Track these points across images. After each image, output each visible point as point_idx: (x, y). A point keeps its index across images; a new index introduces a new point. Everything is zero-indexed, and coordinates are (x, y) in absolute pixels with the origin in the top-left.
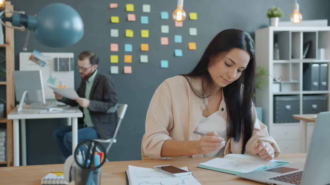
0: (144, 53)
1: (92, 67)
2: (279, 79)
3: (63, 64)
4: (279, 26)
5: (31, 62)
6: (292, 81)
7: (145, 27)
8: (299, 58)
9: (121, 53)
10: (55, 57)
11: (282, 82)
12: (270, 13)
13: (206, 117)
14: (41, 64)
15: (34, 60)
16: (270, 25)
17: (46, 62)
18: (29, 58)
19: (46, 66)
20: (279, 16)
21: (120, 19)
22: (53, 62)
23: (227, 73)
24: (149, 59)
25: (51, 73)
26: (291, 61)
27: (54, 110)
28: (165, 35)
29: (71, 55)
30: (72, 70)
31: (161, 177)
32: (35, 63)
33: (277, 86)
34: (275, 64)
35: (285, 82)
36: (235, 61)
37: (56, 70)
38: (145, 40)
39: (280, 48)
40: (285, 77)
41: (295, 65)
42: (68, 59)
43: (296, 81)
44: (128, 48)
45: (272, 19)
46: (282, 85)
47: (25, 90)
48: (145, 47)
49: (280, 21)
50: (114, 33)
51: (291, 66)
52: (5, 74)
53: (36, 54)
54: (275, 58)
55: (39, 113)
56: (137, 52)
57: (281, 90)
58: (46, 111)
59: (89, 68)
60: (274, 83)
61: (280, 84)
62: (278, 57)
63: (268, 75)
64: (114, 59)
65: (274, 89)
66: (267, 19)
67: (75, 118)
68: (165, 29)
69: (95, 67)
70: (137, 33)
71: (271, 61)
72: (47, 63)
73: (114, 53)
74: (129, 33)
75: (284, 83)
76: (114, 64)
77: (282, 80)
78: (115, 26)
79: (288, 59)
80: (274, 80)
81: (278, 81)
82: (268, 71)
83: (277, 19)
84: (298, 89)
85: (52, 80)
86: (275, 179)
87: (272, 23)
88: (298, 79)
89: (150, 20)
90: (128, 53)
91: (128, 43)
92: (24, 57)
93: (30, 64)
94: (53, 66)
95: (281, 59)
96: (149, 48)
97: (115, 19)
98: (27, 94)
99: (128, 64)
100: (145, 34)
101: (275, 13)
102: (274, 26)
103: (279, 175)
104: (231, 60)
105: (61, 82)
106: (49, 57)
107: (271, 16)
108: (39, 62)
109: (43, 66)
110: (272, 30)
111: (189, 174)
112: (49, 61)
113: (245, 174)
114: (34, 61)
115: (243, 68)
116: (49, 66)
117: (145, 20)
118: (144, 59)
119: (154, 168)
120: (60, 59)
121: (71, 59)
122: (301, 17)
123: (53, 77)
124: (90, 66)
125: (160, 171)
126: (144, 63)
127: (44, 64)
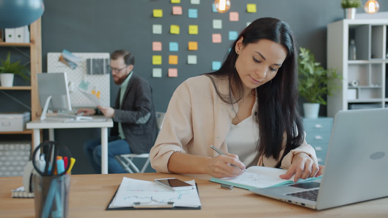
0: (192, 52)
1: (126, 67)
2: (355, 83)
3: (97, 66)
4: (356, 18)
5: (60, 64)
6: (372, 86)
7: (193, 22)
8: (381, 57)
9: (165, 53)
10: (88, 58)
11: (359, 87)
12: (345, 2)
13: (236, 124)
14: (72, 67)
15: (64, 61)
16: (345, 18)
17: (77, 64)
18: (58, 59)
19: (77, 68)
20: (355, 6)
21: (164, 13)
22: (85, 64)
23: (256, 71)
24: (198, 60)
25: (83, 77)
26: (371, 61)
27: (82, 119)
28: (217, 31)
29: (106, 56)
30: (107, 73)
31: (156, 191)
32: (65, 65)
33: (353, 92)
34: (350, 65)
35: (363, 87)
36: (264, 56)
37: (89, 73)
38: (193, 38)
39: (356, 45)
40: (363, 81)
41: (377, 66)
42: (102, 60)
43: (377, 86)
44: (174, 46)
45: (347, 10)
46: (359, 90)
47: (49, 95)
48: (193, 46)
49: (357, 12)
50: (157, 29)
51: (370, 68)
52: (30, 77)
53: (66, 54)
54: (350, 58)
55: (63, 122)
56: (184, 52)
57: (357, 97)
58: (72, 119)
59: (124, 68)
60: (349, 88)
61: (357, 89)
62: (355, 57)
63: (342, 78)
64: (157, 60)
65: (349, 95)
66: (342, 10)
67: (104, 128)
68: (217, 24)
69: (130, 68)
70: (184, 30)
71: (346, 61)
72: (79, 65)
73: (157, 53)
74: (175, 30)
75: (362, 89)
76: (157, 66)
77: (359, 85)
78: (158, 21)
79: (367, 59)
80: (350, 85)
81: (355, 86)
82: (341, 73)
83: (353, 10)
84: (379, 96)
85: (84, 85)
86: (293, 195)
87: (347, 15)
88: (380, 84)
89: (199, 13)
90: (174, 53)
91: (173, 41)
92: (53, 57)
93: (59, 66)
94: (85, 68)
95: (358, 58)
96: (199, 46)
97: (158, 13)
98: (51, 100)
99: (173, 66)
100: (193, 30)
101: (351, 2)
102: (350, 18)
103: (301, 190)
104: (260, 54)
105: (94, 87)
106: (81, 57)
107: (346, 6)
108: (69, 64)
109: (74, 68)
110: (346, 24)
111: (193, 188)
112: (81, 62)
113: (261, 189)
114: (64, 63)
115: (277, 65)
116: (81, 68)
117: (193, 14)
118: (192, 60)
119: (154, 181)
120: (94, 60)
121: (107, 60)
122: (378, 6)
123: (86, 81)
124: (125, 66)
125: (160, 184)
126: (192, 65)
127: (75, 66)
